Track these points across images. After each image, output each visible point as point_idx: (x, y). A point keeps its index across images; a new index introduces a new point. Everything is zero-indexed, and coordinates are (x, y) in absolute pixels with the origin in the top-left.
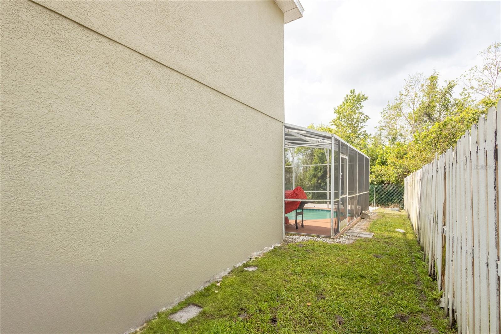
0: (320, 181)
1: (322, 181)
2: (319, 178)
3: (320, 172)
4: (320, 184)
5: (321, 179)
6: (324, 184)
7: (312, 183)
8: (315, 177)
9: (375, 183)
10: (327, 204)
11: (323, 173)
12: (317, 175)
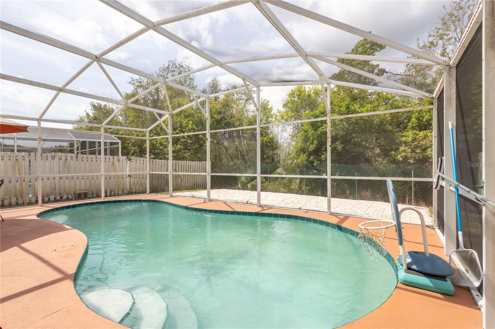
0: (312, 158)
1: (315, 158)
2: (310, 154)
3: (312, 143)
4: (312, 163)
5: (314, 155)
6: (319, 162)
7: (299, 160)
8: (304, 153)
9: (412, 161)
10: (327, 196)
11: (317, 145)
12: (307, 148)
